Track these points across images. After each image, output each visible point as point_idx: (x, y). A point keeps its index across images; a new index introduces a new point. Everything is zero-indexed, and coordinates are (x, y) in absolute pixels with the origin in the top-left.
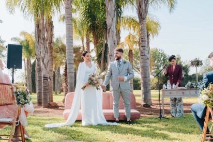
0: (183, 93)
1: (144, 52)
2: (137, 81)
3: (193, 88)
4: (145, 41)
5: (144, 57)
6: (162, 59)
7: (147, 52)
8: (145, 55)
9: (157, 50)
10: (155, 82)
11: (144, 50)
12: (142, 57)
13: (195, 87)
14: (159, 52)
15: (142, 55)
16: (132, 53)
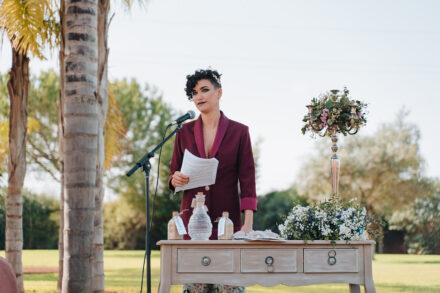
0: (269, 261)
1: (83, 67)
2: (49, 212)
3: (319, 236)
4: (88, 12)
5: (78, 86)
6: (154, 123)
7: (95, 67)
8: (83, 79)
9: (136, 86)
10: (119, 219)
11: (81, 52)
12: (70, 87)
13: (326, 231)
14: (146, 94)
15: (71, 79)
16: (25, 75)
